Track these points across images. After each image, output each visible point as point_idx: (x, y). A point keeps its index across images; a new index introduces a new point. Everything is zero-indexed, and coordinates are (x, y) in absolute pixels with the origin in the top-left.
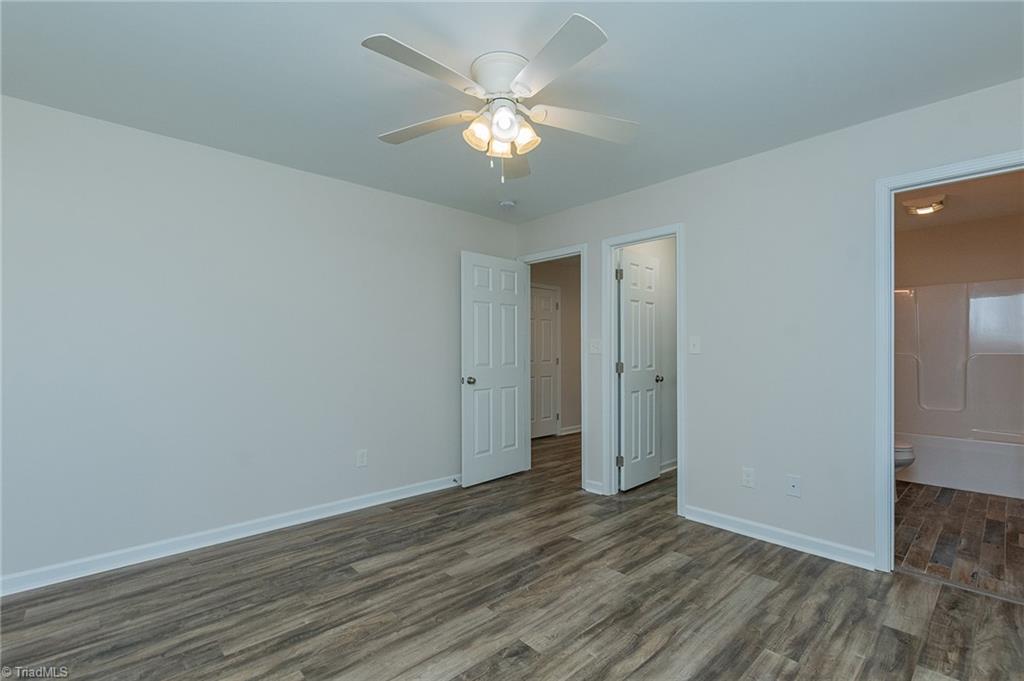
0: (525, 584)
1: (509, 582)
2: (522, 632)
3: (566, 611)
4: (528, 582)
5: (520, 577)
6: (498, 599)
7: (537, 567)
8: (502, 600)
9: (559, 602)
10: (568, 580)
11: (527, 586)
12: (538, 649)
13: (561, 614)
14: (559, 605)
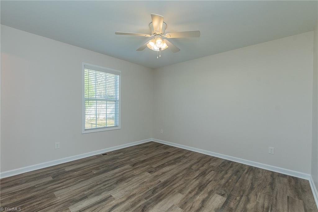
0: (151, 190)
1: (156, 191)
2: (150, 176)
3: (138, 181)
4: (150, 190)
5: (153, 193)
6: (159, 184)
7: (146, 198)
8: (158, 183)
9: (140, 183)
10: (134, 192)
11: (150, 189)
12: (147, 172)
13: (140, 180)
14: (140, 182)
